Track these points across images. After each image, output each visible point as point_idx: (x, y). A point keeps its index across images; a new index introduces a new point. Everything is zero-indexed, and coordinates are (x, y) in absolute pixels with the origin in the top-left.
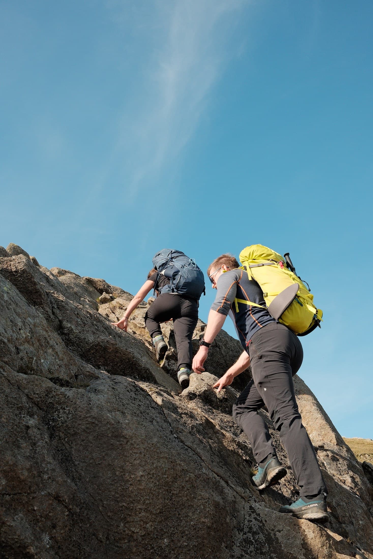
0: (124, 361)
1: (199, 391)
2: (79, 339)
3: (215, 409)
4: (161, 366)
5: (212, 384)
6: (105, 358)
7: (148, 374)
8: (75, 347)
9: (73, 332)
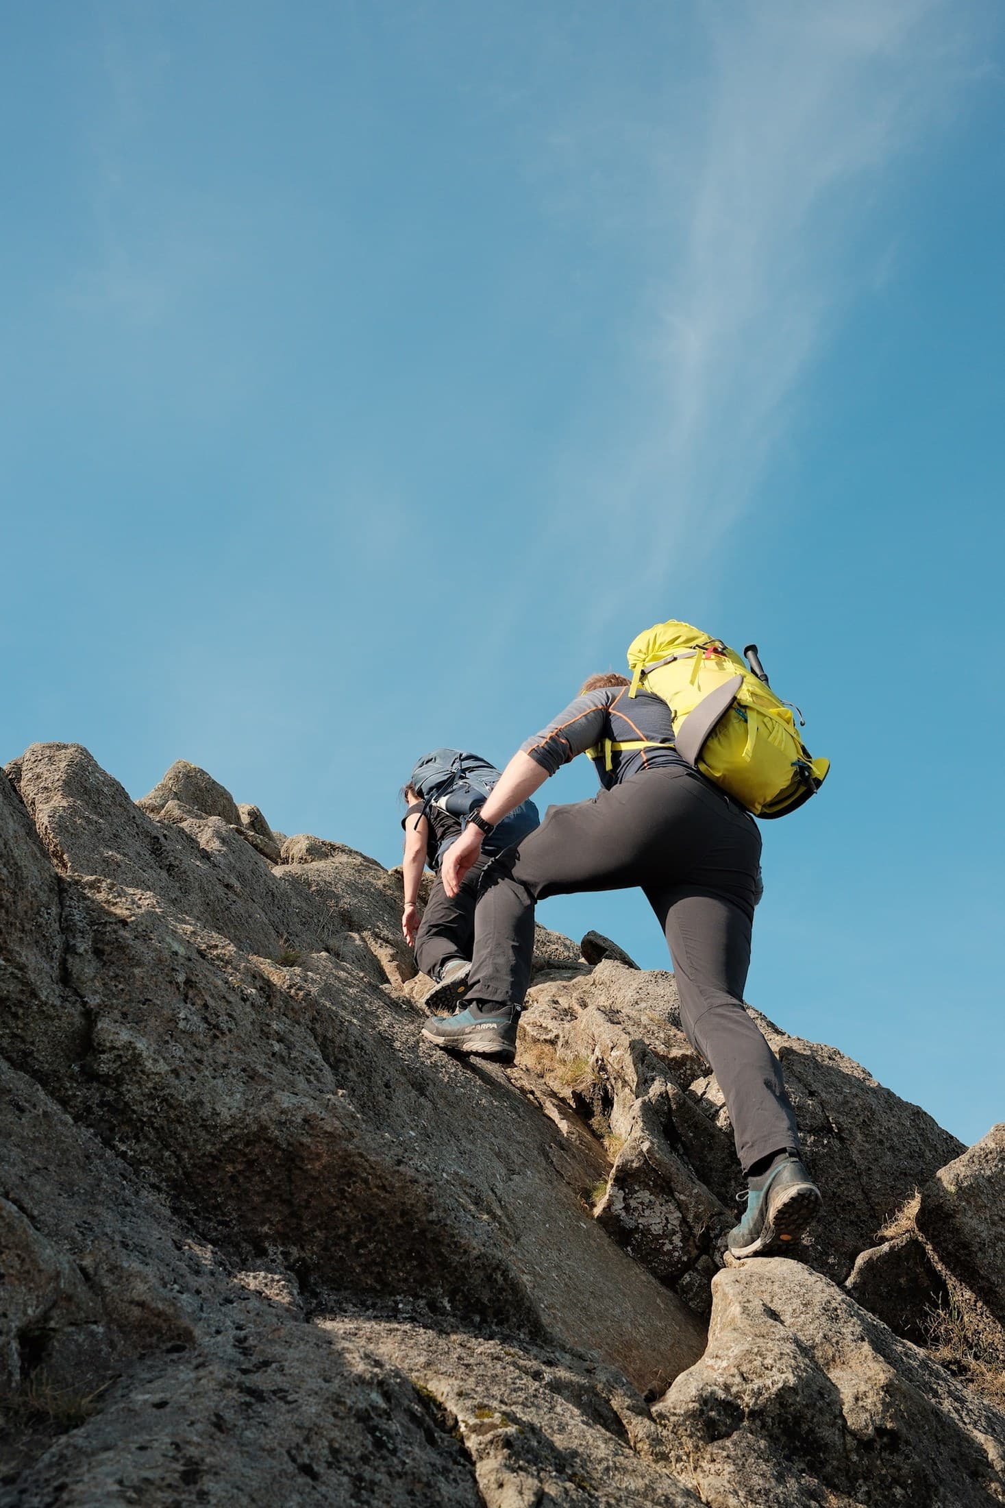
0: (383, 1220)
1: (756, 1387)
2: (171, 1106)
3: (835, 1488)
4: (597, 1211)
5: (817, 1340)
6: (289, 1203)
7: (501, 1290)
8: (146, 1145)
9: (143, 1072)
